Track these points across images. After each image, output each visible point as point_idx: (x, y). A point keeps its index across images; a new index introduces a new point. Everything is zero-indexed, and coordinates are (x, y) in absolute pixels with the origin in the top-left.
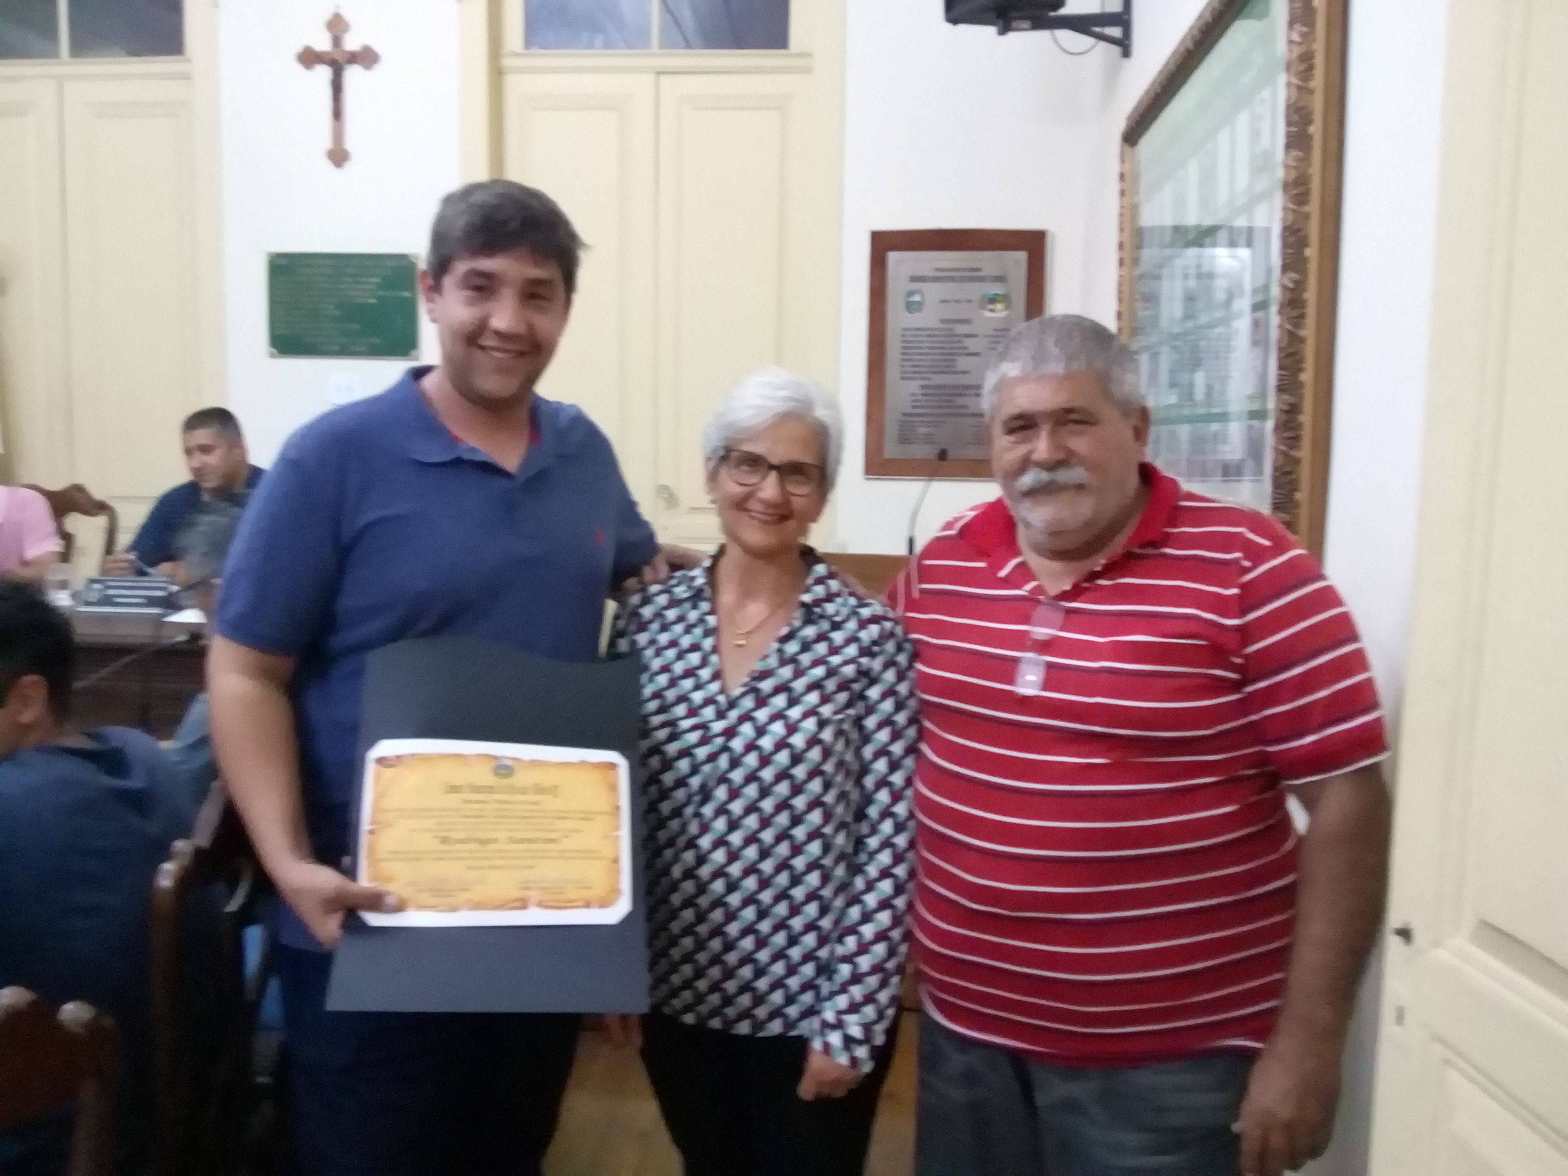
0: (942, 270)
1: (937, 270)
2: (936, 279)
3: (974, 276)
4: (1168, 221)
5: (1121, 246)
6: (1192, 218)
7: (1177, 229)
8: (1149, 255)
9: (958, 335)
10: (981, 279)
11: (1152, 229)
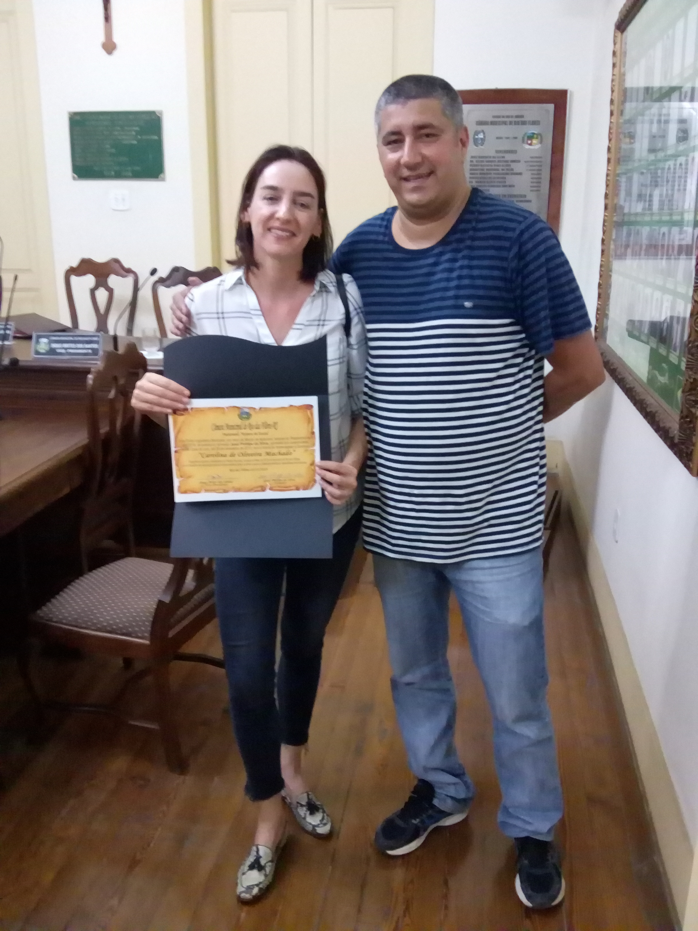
0: (498, 117)
1: (494, 117)
2: (493, 123)
3: (520, 121)
4: (642, 84)
5: (612, 102)
6: (657, 82)
7: (647, 90)
8: (630, 107)
9: (507, 161)
10: (524, 123)
11: (632, 88)
